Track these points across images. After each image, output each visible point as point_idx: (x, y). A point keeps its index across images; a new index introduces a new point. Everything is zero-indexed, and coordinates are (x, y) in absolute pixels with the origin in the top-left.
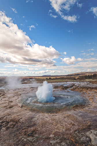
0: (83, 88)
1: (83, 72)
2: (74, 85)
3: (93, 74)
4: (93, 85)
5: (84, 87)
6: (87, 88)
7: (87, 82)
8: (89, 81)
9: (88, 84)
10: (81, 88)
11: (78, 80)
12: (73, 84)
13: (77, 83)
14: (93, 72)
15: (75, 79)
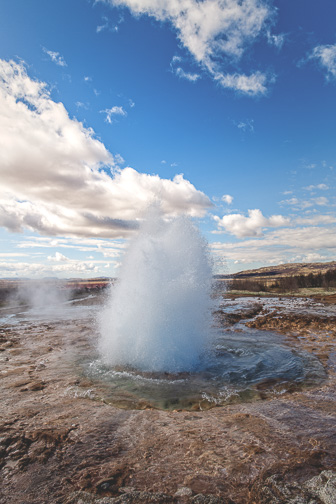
0: (293, 321)
1: (292, 265)
2: (259, 308)
3: (324, 271)
4: (329, 308)
5: (296, 317)
6: (306, 320)
7: (305, 297)
8: (311, 296)
9: (308, 306)
10: (285, 318)
11: (274, 292)
12: (256, 304)
13: (269, 303)
14: (324, 262)
15: (263, 288)
